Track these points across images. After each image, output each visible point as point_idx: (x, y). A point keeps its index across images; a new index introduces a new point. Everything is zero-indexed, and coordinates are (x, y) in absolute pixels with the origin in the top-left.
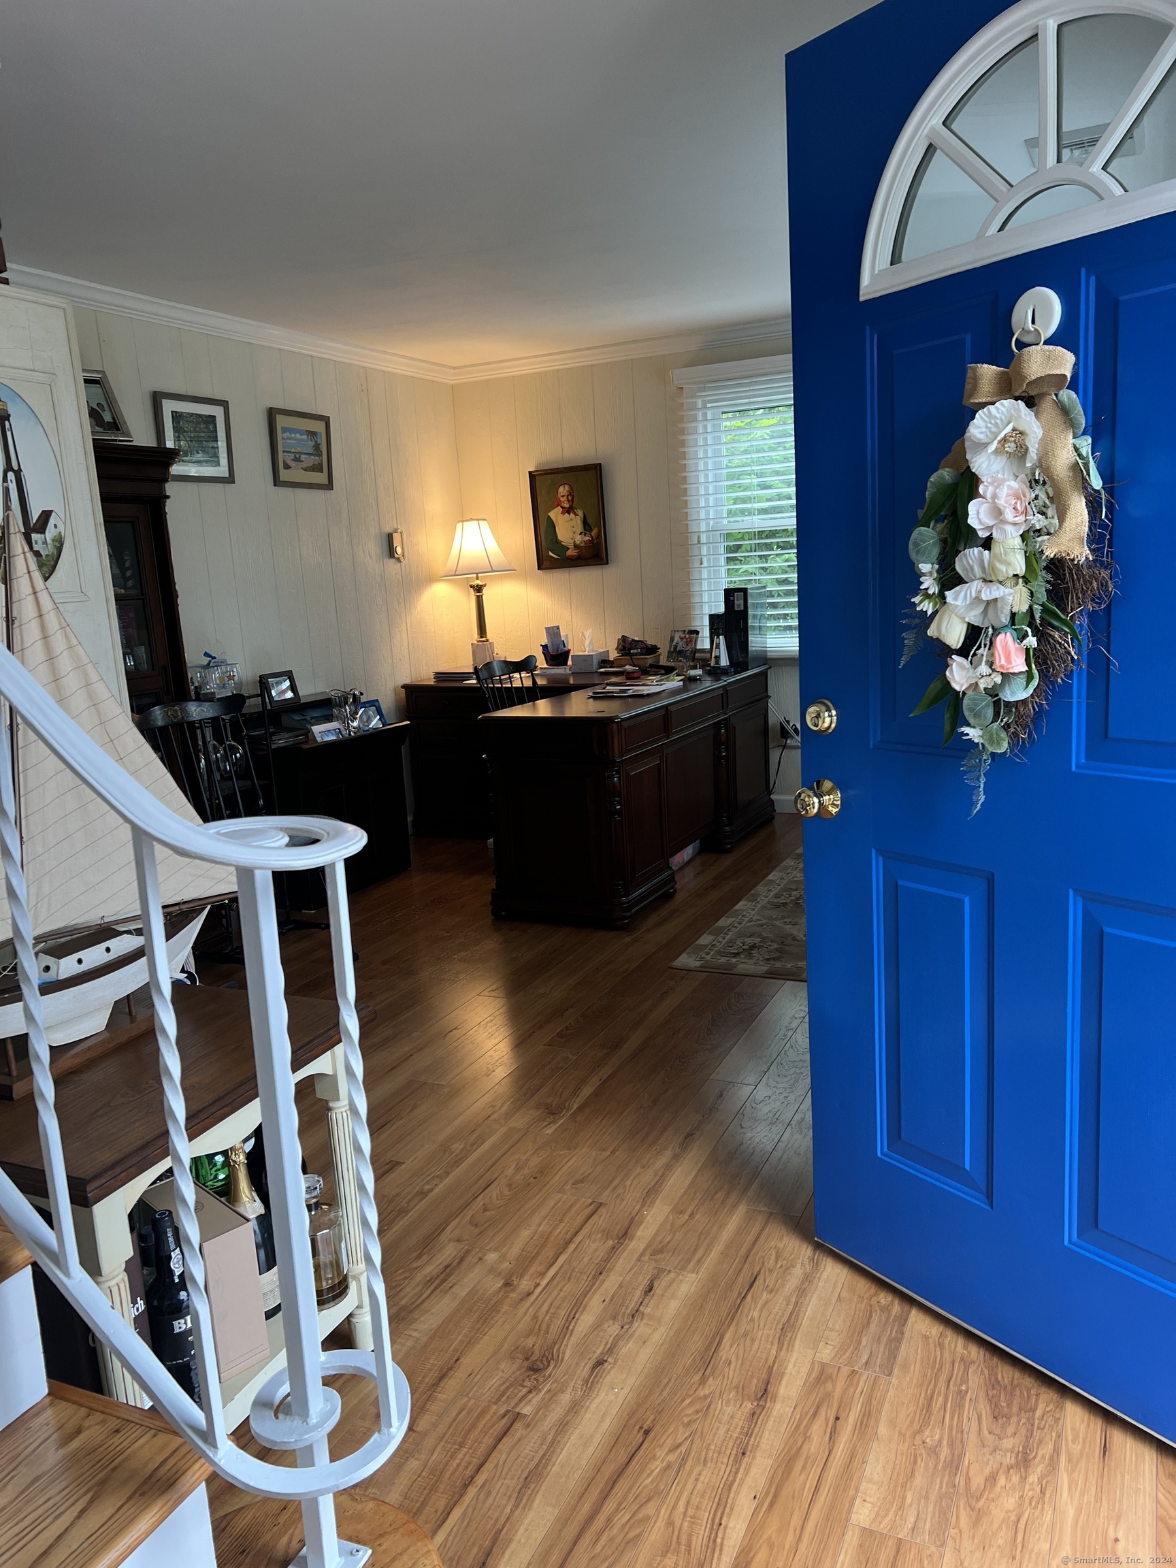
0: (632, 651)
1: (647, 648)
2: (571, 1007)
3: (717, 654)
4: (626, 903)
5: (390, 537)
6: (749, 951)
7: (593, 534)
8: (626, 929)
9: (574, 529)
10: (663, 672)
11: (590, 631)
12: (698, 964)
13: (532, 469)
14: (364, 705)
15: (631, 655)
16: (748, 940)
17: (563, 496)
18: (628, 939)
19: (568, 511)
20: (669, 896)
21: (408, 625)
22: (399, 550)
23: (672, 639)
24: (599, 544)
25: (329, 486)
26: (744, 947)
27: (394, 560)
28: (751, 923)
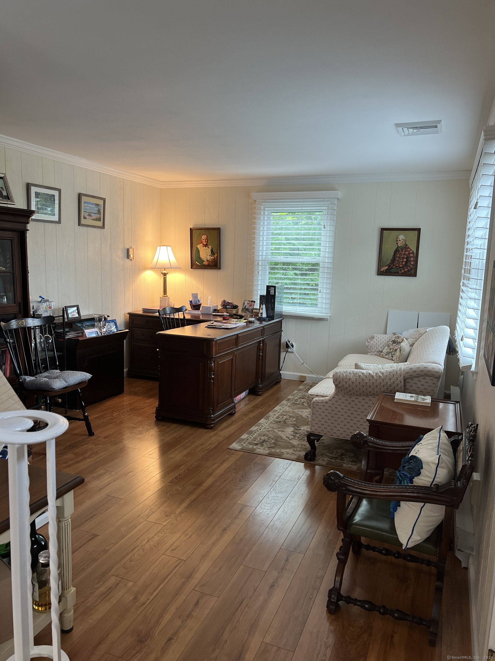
0: (227, 307)
1: (233, 306)
2: (183, 465)
3: (262, 312)
4: (213, 418)
5: (128, 250)
6: (262, 443)
7: (215, 256)
8: (211, 428)
9: (207, 254)
10: (239, 317)
11: (210, 297)
12: (240, 448)
13: (192, 227)
14: (109, 322)
15: (226, 308)
16: (262, 438)
17: (204, 239)
18: (212, 433)
19: (206, 246)
20: (232, 414)
21: (133, 287)
22: (132, 256)
23: (244, 304)
24: (217, 260)
25: (103, 227)
26: (261, 441)
27: (129, 260)
28: (265, 430)
